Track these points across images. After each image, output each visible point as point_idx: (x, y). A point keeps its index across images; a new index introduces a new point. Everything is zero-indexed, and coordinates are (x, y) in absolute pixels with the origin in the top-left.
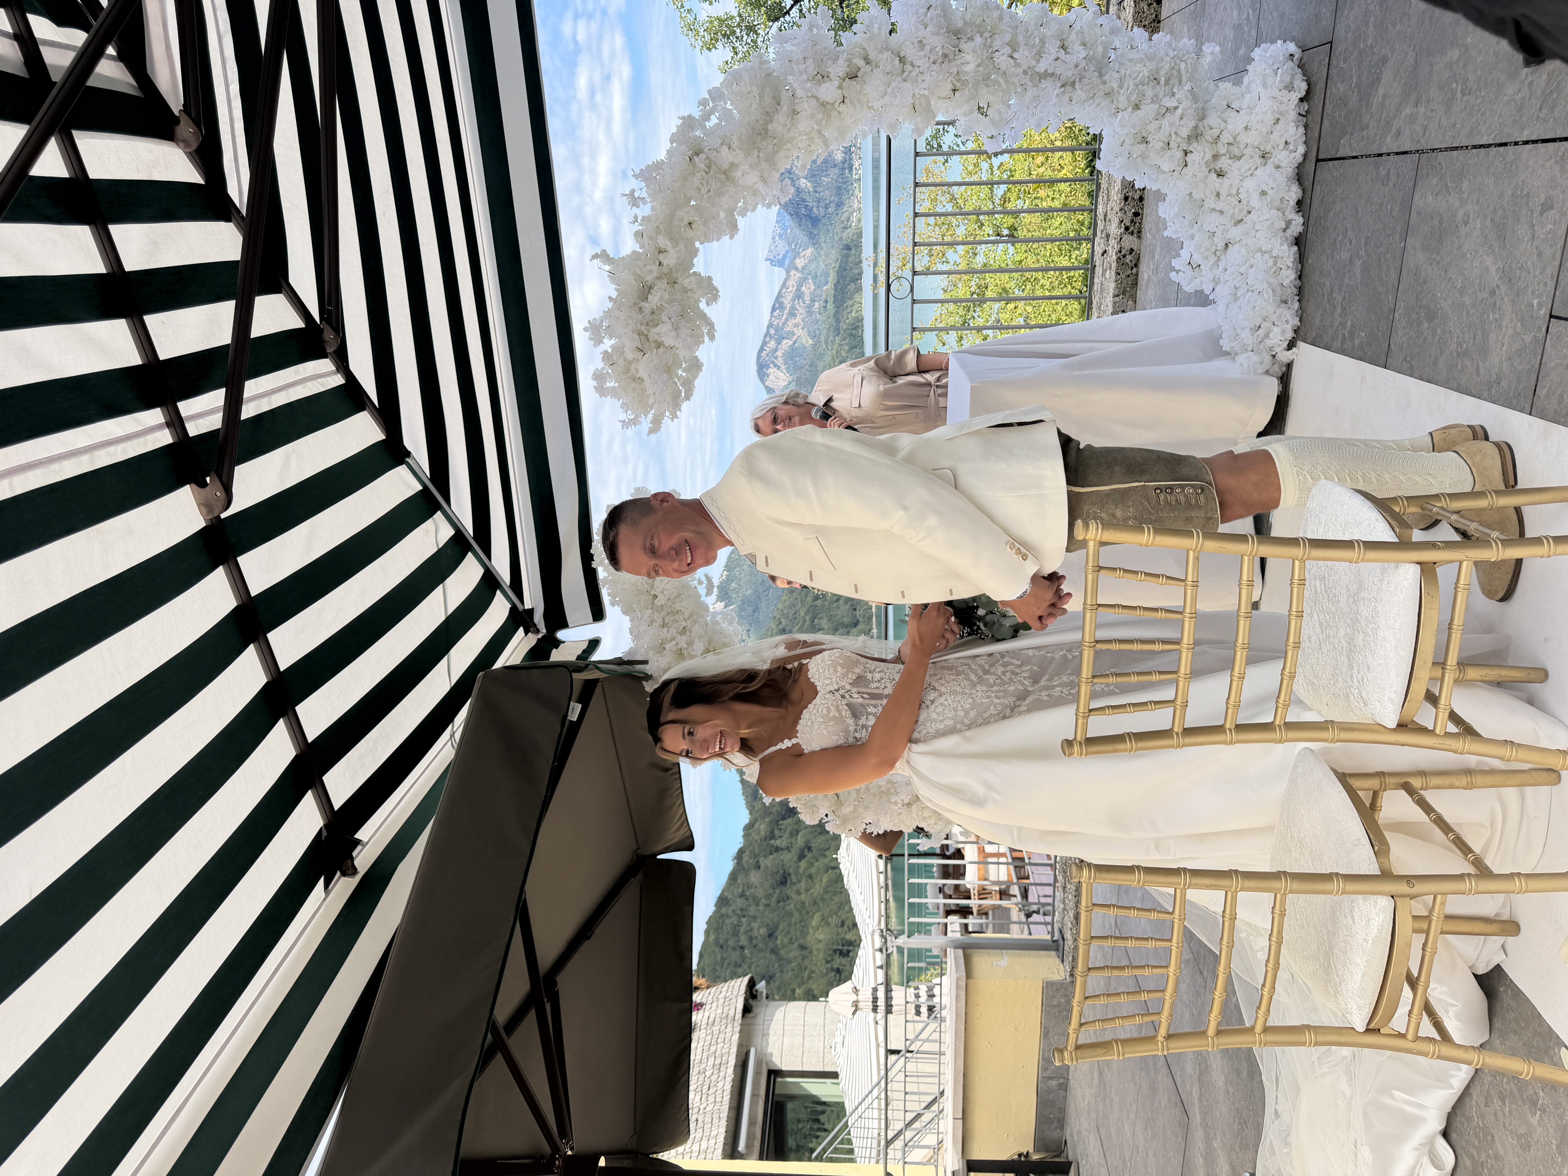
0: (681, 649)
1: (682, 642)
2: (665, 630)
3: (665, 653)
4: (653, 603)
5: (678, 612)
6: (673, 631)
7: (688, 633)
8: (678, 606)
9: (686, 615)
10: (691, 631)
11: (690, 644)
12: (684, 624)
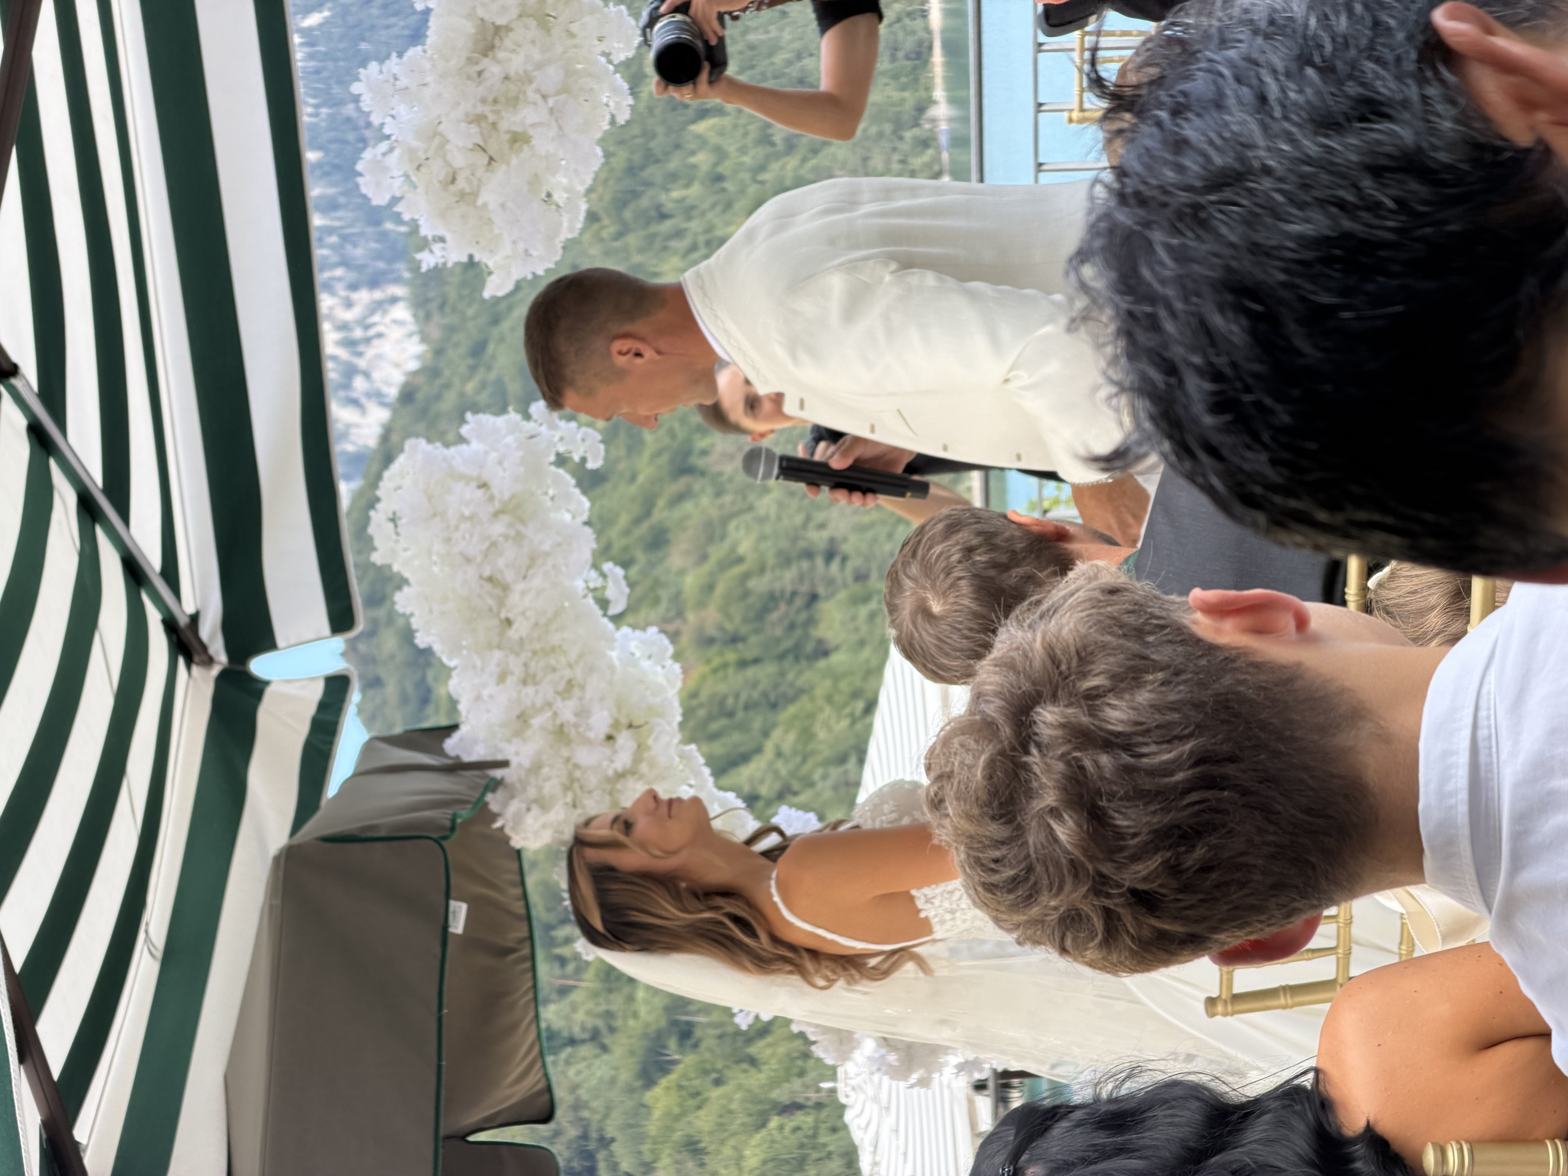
0: (562, 726)
1: (567, 711)
2: (530, 690)
3: (529, 733)
4: (501, 634)
5: (553, 649)
6: (546, 690)
7: (577, 692)
8: (555, 638)
9: (573, 656)
10: (582, 687)
11: (583, 713)
12: (568, 673)
